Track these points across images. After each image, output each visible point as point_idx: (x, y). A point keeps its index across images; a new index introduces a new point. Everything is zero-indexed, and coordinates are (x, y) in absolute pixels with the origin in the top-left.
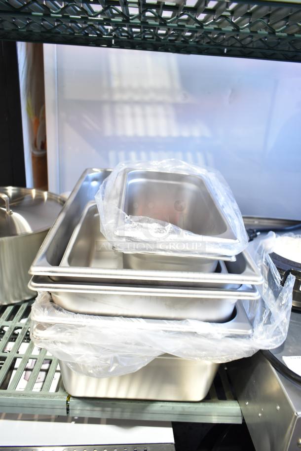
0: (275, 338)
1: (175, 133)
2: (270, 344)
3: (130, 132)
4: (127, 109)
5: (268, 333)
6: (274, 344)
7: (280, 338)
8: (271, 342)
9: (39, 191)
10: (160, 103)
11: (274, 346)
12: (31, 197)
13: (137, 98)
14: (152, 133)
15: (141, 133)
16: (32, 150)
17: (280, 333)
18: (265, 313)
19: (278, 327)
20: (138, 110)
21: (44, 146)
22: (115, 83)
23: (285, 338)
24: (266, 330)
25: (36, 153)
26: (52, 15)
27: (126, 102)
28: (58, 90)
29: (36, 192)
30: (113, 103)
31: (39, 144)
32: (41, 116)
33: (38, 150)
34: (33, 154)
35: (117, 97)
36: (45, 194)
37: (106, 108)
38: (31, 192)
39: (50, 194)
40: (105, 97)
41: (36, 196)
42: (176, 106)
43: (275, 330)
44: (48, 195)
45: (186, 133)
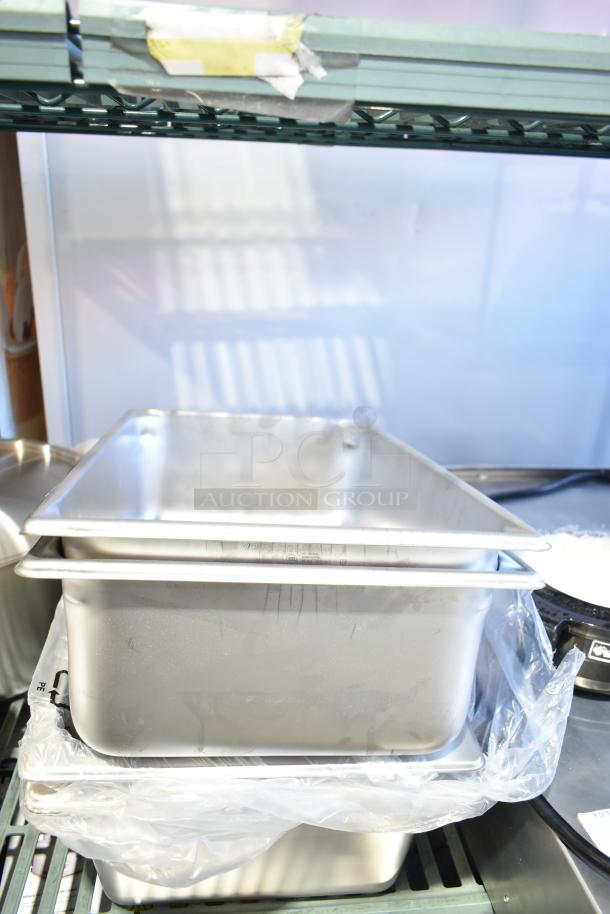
0: (529, 777)
1: (307, 300)
2: (520, 789)
3: (212, 304)
4: (204, 255)
5: (515, 765)
6: (528, 791)
7: (541, 778)
8: (521, 785)
9: (29, 444)
10: (273, 240)
11: (528, 795)
12: (14, 459)
13: (224, 232)
14: (260, 302)
15: (236, 304)
16: (5, 346)
17: (540, 767)
18: (514, 722)
19: (537, 754)
20: (227, 257)
21: (30, 332)
22: (176, 203)
23: (552, 779)
24: (512, 758)
25: (14, 350)
26: (42, 108)
27: (200, 242)
28: (54, 222)
29: (25, 447)
30: (173, 245)
31: (19, 330)
32: (19, 268)
33: (17, 344)
34: (8, 353)
35: (182, 231)
36: (46, 451)
37: (161, 257)
38: (13, 446)
39: (56, 450)
40: (157, 232)
41: (26, 457)
42: (305, 243)
43: (530, 760)
44: (51, 452)
45: (329, 300)
